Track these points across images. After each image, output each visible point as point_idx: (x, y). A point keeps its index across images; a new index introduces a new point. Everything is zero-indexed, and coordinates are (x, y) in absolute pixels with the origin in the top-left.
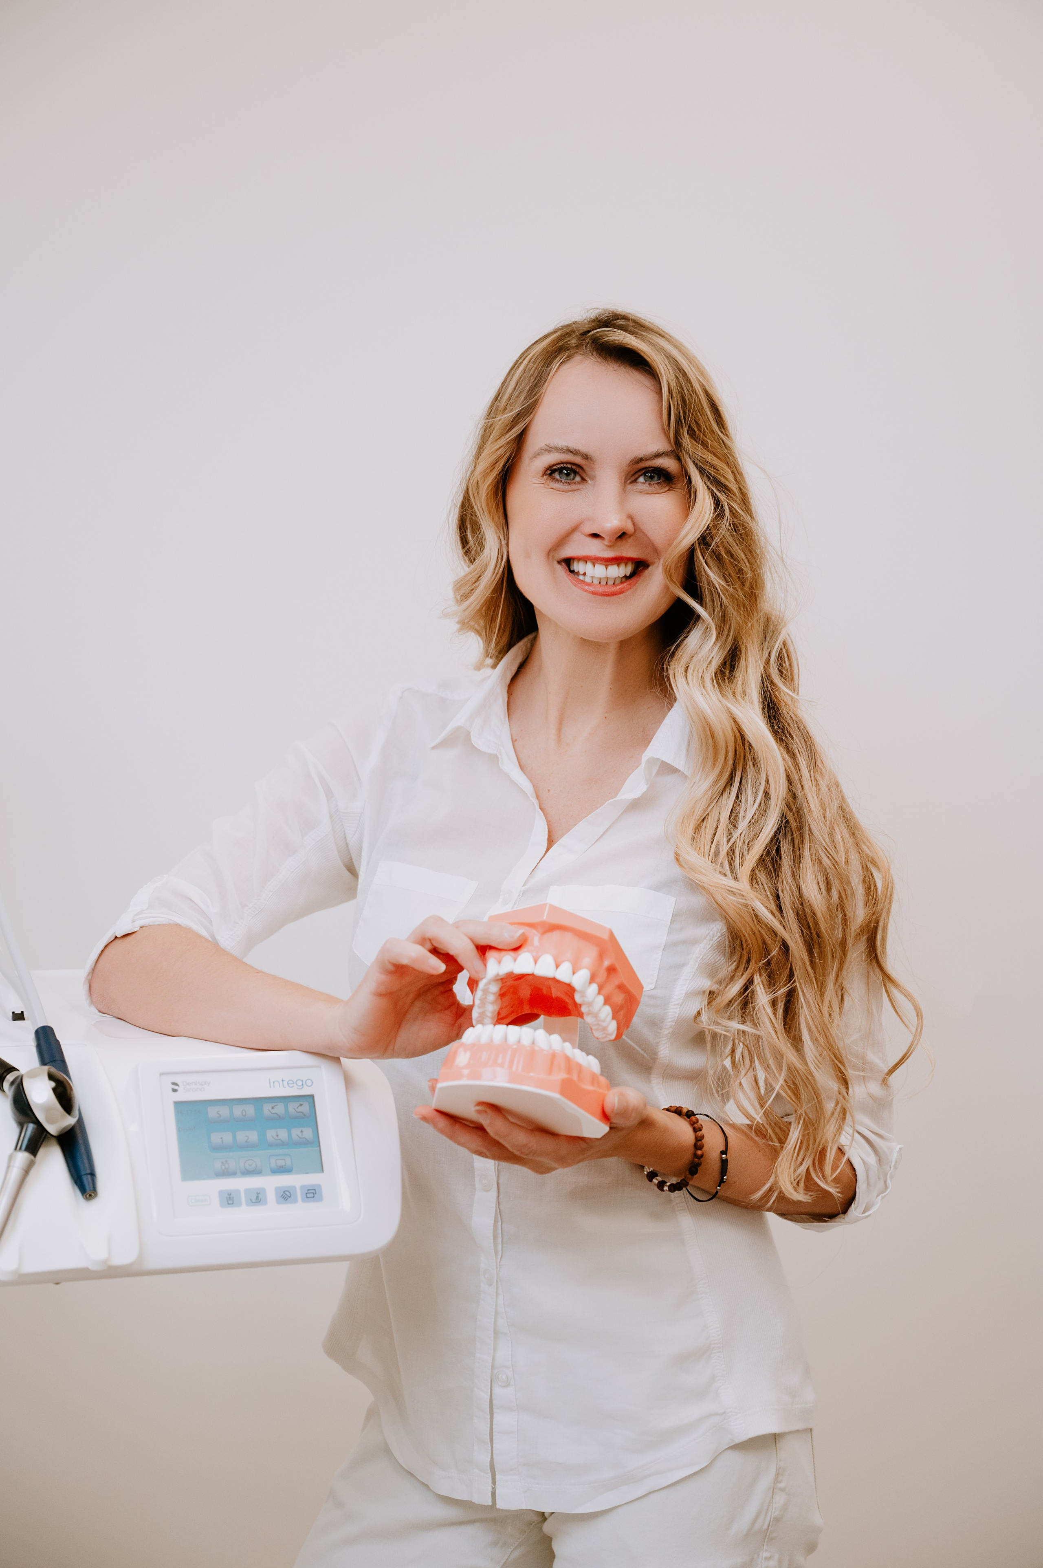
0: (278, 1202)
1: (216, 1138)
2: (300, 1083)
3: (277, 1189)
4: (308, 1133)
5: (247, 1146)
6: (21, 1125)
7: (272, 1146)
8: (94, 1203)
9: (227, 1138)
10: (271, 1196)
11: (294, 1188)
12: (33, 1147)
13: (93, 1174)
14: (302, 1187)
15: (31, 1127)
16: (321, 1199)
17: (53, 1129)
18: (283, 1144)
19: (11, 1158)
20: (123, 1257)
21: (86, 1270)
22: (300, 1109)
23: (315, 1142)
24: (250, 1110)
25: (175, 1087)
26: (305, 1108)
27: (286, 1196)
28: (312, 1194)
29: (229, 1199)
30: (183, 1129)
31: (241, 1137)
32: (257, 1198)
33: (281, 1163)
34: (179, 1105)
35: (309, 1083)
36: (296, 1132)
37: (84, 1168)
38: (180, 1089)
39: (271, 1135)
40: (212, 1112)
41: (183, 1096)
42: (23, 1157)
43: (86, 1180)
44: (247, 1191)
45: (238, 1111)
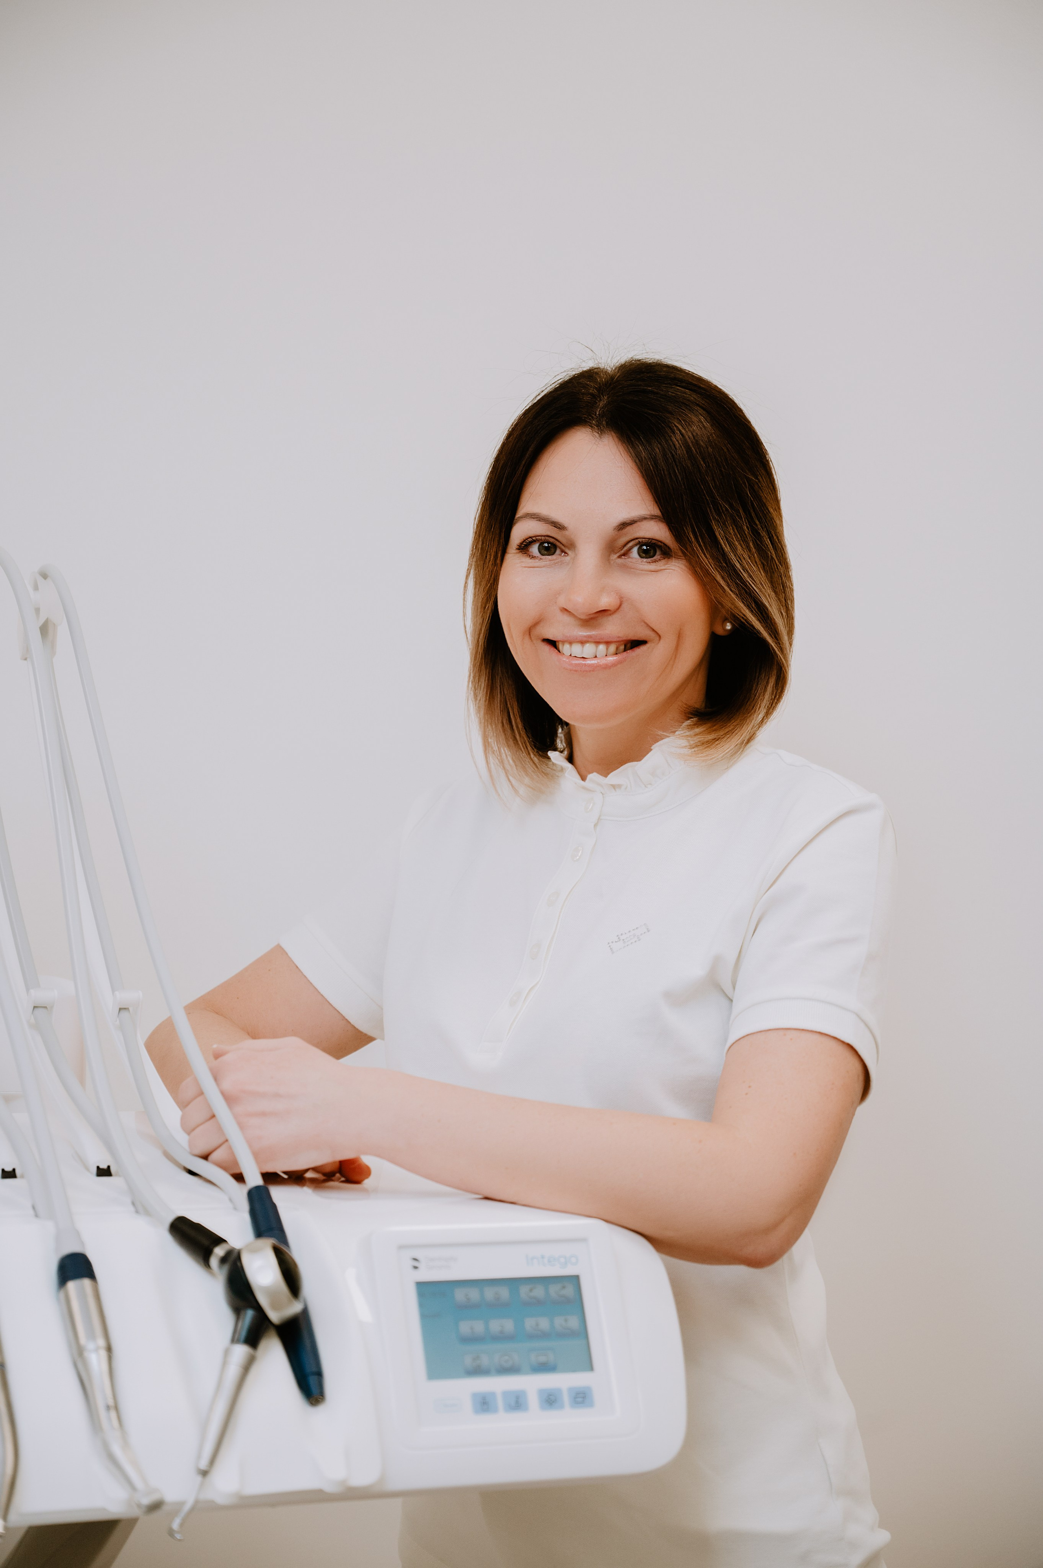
0: (542, 1408)
1: (465, 1327)
2: (562, 1260)
3: (541, 1392)
4: (573, 1322)
5: (502, 1337)
6: (237, 1311)
7: (531, 1337)
8: (321, 1409)
9: (479, 1327)
10: (533, 1400)
11: (559, 1391)
12: (253, 1339)
13: (319, 1374)
14: (570, 1390)
15: (250, 1314)
16: (591, 1405)
17: (275, 1317)
18: (544, 1335)
19: (227, 1353)
20: (363, 1478)
21: (320, 1492)
22: (564, 1292)
23: (583, 1333)
24: (504, 1293)
25: (416, 1264)
26: (569, 1291)
27: (550, 1400)
28: (582, 1398)
29: (484, 1404)
30: (428, 1317)
31: (495, 1326)
32: (517, 1403)
33: (542, 1359)
34: (422, 1287)
35: (573, 1260)
36: (559, 1322)
37: (309, 1368)
38: (422, 1266)
39: (529, 1323)
40: (460, 1295)
41: (428, 1275)
42: (241, 1351)
43: (312, 1380)
44: (506, 1394)
45: (490, 1293)
